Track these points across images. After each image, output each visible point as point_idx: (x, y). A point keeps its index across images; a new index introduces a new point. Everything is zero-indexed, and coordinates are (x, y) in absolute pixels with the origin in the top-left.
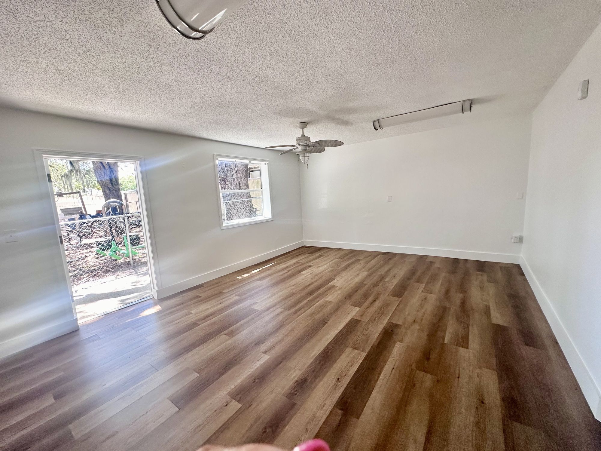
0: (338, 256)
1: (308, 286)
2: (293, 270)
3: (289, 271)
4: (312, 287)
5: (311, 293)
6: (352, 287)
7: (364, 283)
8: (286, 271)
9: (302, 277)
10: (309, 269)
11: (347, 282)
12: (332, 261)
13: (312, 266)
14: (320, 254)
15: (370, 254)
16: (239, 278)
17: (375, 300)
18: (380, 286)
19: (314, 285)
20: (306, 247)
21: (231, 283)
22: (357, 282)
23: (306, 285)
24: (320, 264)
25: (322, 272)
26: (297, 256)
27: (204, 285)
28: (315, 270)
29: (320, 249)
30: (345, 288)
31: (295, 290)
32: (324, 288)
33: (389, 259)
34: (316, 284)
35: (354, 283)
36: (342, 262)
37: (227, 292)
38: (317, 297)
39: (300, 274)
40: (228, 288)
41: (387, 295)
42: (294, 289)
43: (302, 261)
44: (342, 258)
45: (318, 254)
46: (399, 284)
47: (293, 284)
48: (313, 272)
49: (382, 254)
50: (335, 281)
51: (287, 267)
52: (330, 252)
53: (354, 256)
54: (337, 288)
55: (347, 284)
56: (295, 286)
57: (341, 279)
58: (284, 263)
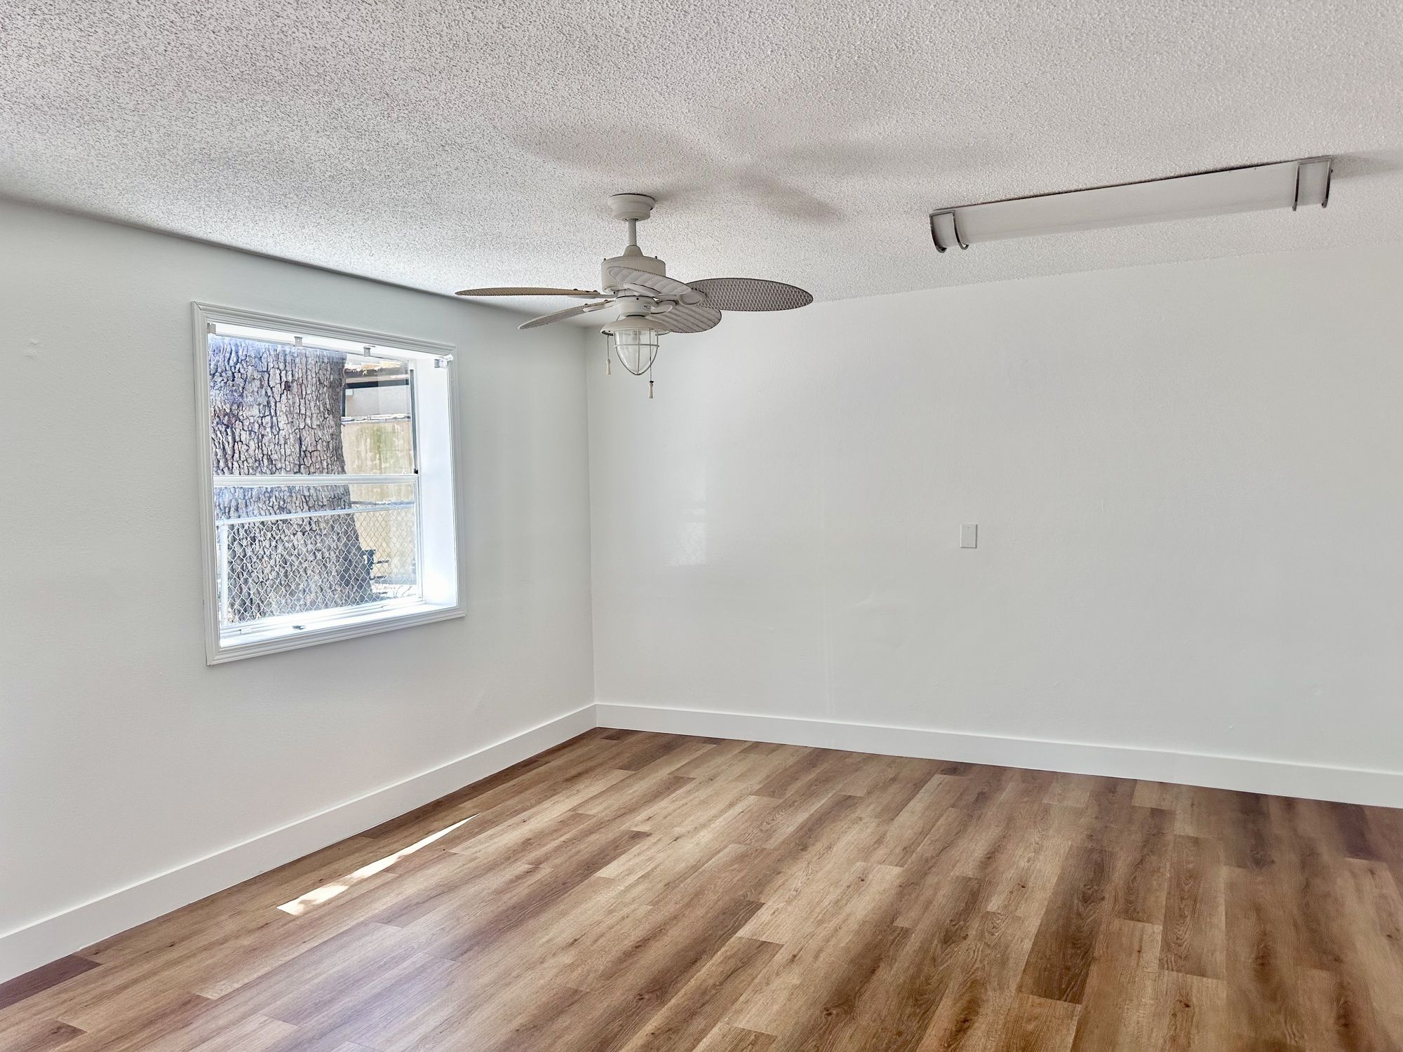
0: (755, 782)
1: (641, 946)
2: (558, 861)
3: (537, 865)
4: (657, 956)
5: (659, 988)
6: (847, 950)
7: (895, 924)
8: (527, 867)
9: (604, 898)
10: (635, 850)
11: (821, 922)
12: (731, 805)
13: (648, 835)
14: (673, 768)
15: (891, 773)
16: (293, 908)
17: (965, 1021)
18: (970, 937)
19: (667, 939)
20: (606, 734)
21: (246, 941)
22: (864, 922)
23: (628, 944)
24: (679, 824)
25: (695, 868)
26: (567, 780)
27: (97, 959)
28: (662, 855)
29: (668, 745)
30: (816, 957)
31: (575, 974)
32: (718, 956)
33: (977, 800)
34: (678, 936)
35: (853, 925)
36: (777, 809)
37: (223, 999)
38: (690, 1013)
39: (592, 878)
40: (230, 968)
41: (1013, 987)
42: (572, 967)
43: (595, 810)
44: (775, 787)
45: (662, 772)
46: (1054, 928)
47: (567, 936)
48: (652, 870)
49: (945, 772)
50: (763, 915)
51: (527, 844)
52: (719, 760)
53: (825, 780)
54: (782, 956)
55: (823, 932)
56: (573, 952)
57: (789, 902)
58: (511, 822)
